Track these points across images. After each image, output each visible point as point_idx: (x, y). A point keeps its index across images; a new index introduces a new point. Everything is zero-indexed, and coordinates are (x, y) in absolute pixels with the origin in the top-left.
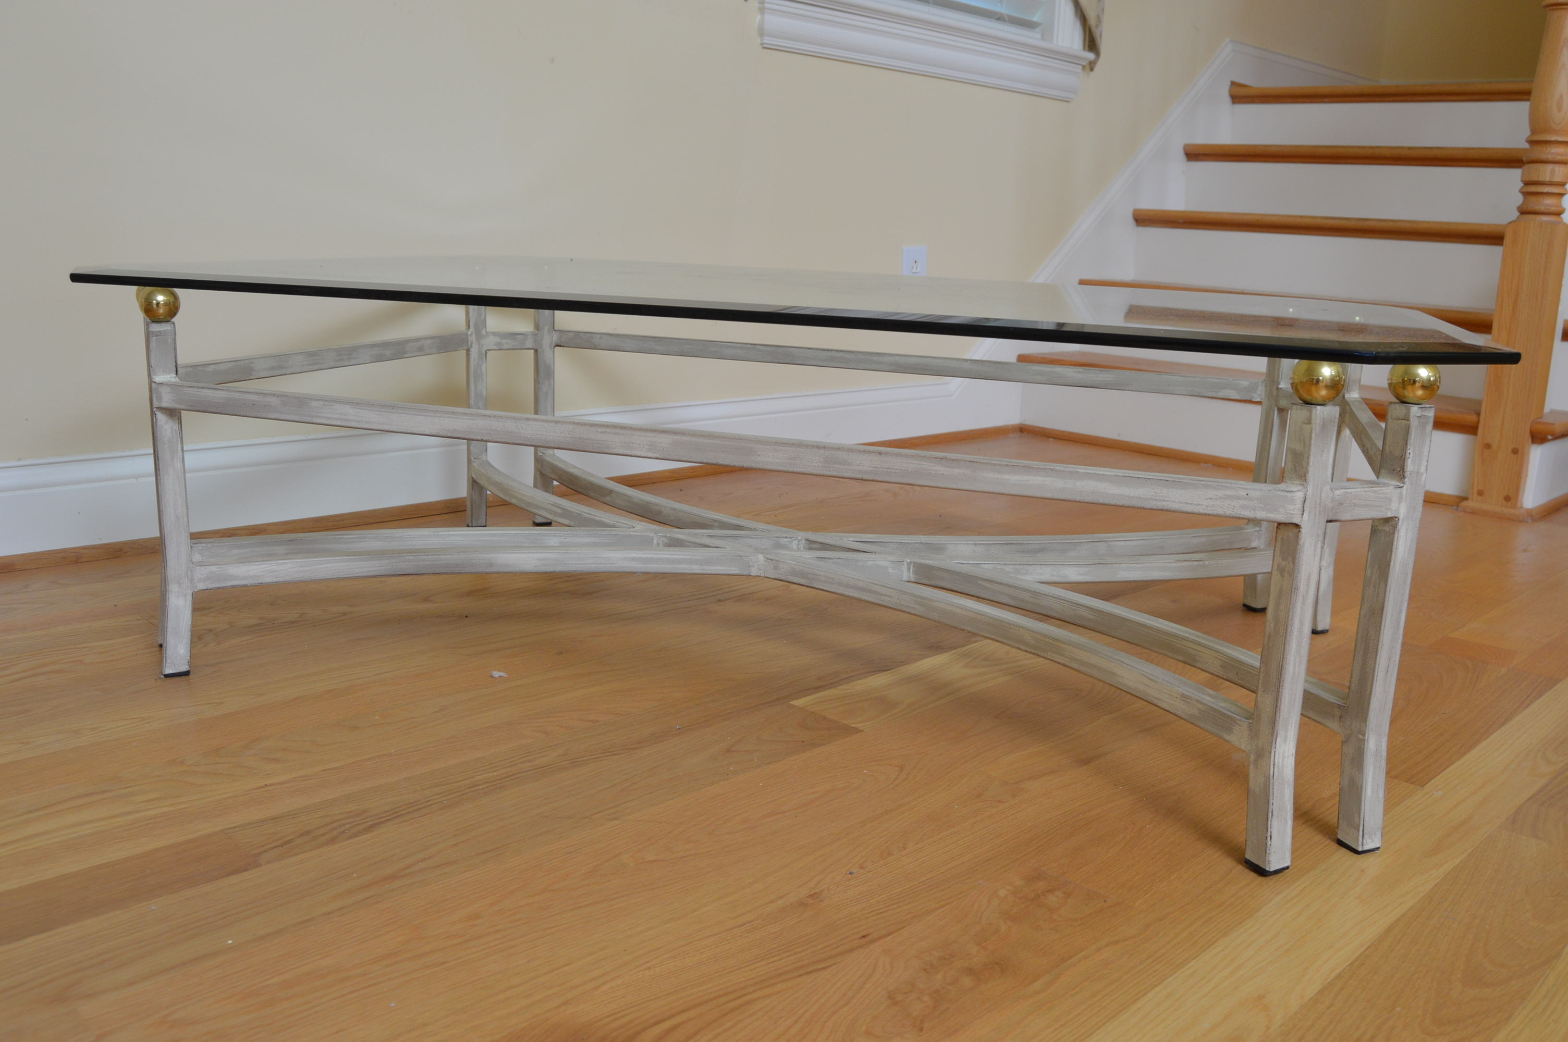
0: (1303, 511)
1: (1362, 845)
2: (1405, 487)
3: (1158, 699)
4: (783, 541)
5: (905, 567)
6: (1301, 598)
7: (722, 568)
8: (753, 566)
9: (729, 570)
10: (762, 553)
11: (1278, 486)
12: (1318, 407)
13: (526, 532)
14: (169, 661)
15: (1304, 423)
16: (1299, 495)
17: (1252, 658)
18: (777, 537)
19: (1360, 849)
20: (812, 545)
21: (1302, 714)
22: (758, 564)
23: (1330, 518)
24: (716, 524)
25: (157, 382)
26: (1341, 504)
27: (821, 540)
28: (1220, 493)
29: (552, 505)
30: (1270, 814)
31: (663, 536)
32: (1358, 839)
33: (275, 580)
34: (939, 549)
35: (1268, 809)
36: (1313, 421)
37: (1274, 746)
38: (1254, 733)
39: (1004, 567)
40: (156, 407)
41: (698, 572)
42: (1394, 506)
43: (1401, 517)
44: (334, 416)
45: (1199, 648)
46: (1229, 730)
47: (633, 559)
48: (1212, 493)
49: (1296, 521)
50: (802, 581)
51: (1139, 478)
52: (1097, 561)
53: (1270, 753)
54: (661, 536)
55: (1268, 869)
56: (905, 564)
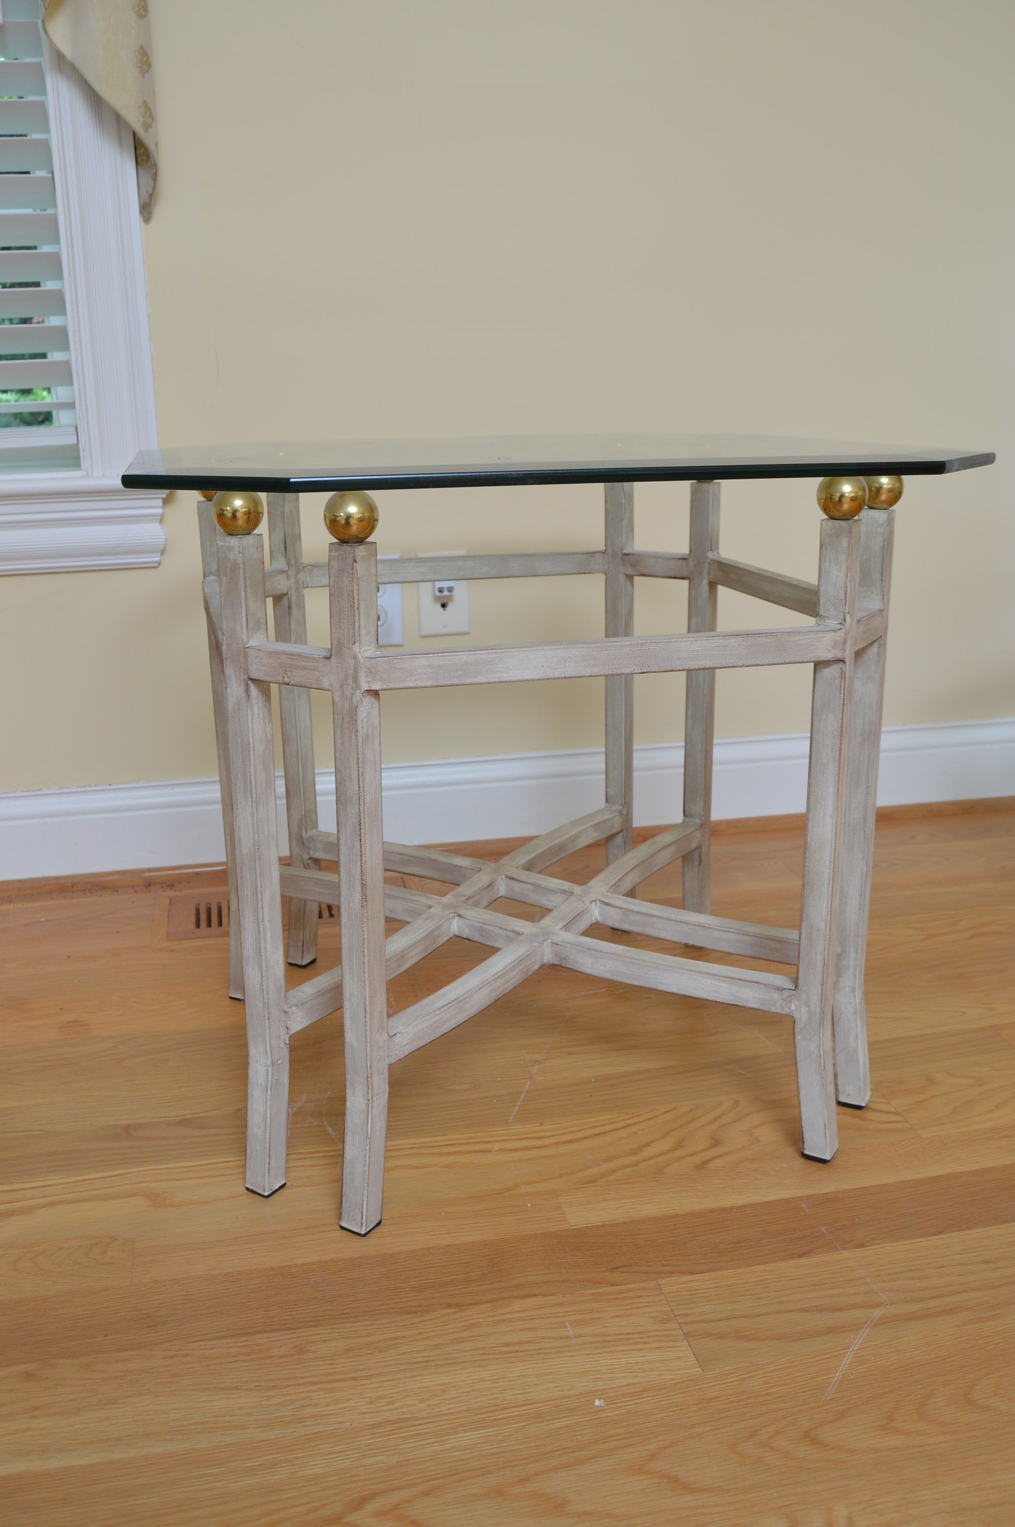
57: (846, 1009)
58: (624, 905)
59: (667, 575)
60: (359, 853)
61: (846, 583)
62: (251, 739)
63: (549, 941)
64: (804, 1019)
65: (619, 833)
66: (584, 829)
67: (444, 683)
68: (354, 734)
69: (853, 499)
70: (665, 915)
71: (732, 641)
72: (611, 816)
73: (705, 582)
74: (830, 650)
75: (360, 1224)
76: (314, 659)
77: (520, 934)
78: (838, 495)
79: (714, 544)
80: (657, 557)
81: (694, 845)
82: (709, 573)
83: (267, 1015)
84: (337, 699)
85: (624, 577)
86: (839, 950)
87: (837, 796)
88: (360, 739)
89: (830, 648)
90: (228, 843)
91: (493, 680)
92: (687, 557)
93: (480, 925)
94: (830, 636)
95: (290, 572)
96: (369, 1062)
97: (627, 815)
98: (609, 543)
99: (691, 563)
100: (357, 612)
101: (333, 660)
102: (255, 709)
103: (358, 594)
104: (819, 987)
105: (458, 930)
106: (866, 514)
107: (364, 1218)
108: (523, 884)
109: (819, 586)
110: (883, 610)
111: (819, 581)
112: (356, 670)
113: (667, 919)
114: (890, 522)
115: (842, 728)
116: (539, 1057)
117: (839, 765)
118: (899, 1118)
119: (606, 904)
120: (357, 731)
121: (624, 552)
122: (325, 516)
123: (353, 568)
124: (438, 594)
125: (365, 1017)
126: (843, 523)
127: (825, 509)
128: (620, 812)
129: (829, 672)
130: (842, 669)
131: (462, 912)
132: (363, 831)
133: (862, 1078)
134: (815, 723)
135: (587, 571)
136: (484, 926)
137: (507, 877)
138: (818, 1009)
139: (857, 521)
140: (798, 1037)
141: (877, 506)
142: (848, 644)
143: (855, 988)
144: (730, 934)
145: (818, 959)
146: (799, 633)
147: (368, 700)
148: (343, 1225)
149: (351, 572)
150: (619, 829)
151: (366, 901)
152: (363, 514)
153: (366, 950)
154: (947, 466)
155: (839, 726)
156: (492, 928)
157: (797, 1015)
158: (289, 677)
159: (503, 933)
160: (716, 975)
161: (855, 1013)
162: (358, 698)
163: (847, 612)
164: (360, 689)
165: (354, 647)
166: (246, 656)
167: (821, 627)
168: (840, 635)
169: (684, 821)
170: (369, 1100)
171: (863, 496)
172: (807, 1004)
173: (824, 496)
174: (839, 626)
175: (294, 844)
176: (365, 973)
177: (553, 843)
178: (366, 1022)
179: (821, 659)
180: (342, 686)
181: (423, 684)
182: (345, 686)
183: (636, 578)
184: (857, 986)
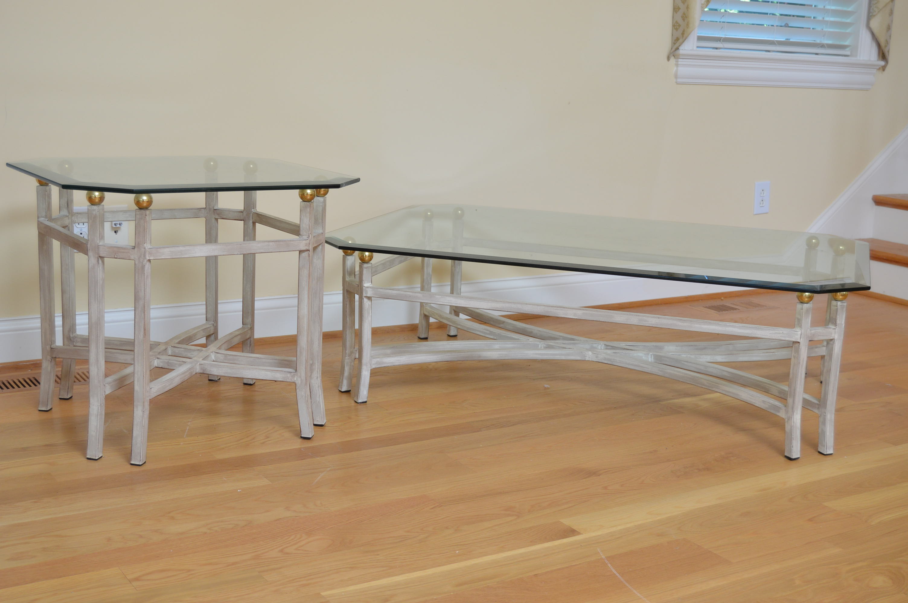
0: (801, 338)
1: (826, 452)
2: (837, 329)
3: (754, 403)
4: (595, 345)
5: (650, 356)
6: (801, 366)
7: (574, 357)
8: (587, 356)
9: (577, 358)
10: (590, 351)
11: (793, 329)
12: (805, 304)
13: (485, 342)
14: (360, 397)
15: (801, 309)
16: (800, 333)
17: (786, 388)
18: (592, 344)
19: (825, 453)
20: (607, 347)
21: (802, 407)
22: (590, 356)
23: (810, 340)
24: (561, 338)
25: (365, 286)
26: (814, 335)
27: (611, 345)
28: (774, 332)
29: (484, 329)
30: (792, 439)
31: (543, 344)
32: (824, 450)
33: (399, 364)
34: (661, 348)
35: (792, 437)
36: (803, 309)
37: (793, 415)
38: (787, 412)
39: (691, 356)
40: (364, 296)
41: (564, 359)
42: (833, 335)
43: (836, 339)
44: (445, 301)
45: (770, 386)
46: (779, 412)
47: (537, 354)
48: (771, 332)
49: (798, 341)
50: (609, 362)
51: (747, 327)
52: (729, 353)
53: (792, 418)
54: (542, 344)
55: (792, 458)
56: (650, 355)
57: (315, 385)
58: (225, 353)
59: (234, 219)
60: (143, 317)
61: (309, 223)
62: (99, 279)
63: (199, 363)
64: (299, 383)
65: (212, 334)
66: (199, 331)
67: (174, 257)
68: (143, 275)
69: (311, 195)
70: (242, 355)
71: (271, 243)
72: (209, 326)
73: (251, 222)
74: (304, 247)
75: (139, 460)
76: (128, 249)
77: (186, 362)
78: (306, 194)
79: (254, 206)
80: (229, 211)
81: (248, 337)
82: (253, 218)
83: (99, 385)
84: (137, 263)
85: (214, 219)
86: (311, 362)
87: (308, 298)
88: (145, 276)
89: (304, 246)
90: (43, 336)
91: (190, 256)
92: (243, 211)
93: (168, 361)
94: (304, 242)
95: (70, 216)
96: (144, 396)
97: (216, 326)
98: (207, 204)
99: (245, 214)
100: (146, 233)
101: (136, 249)
102: (100, 267)
104: (305, 370)
105: (157, 365)
106: (316, 199)
107: (141, 458)
108: (180, 349)
109: (300, 224)
110: (323, 233)
111: (300, 223)
112: (145, 252)
113: (243, 356)
114: (325, 201)
115: (309, 274)
116: (190, 420)
117: (309, 287)
118: (337, 428)
119: (218, 353)
120: (144, 274)
121: (214, 208)
122: (135, 200)
123: (145, 218)
124: (114, 226)
125: (143, 379)
126: (308, 203)
127: (302, 198)
128: (213, 325)
129: (304, 254)
130: (309, 253)
131: (159, 357)
132: (145, 309)
133: (322, 413)
134: (300, 272)
135: (198, 217)
136: (169, 361)
137: (172, 346)
138: (304, 379)
139: (312, 202)
140: (298, 390)
141: (320, 196)
142: (311, 244)
143: (318, 377)
144: (269, 360)
145: (304, 359)
146: (294, 240)
147: (148, 263)
148: (132, 462)
150: (213, 333)
151: (145, 335)
152: (148, 199)
153: (145, 353)
154: (341, 185)
155: (308, 273)
156: (173, 362)
157: (297, 382)
158: (117, 256)
159: (178, 363)
160: (266, 370)
161: (318, 387)
162: (145, 262)
163: (310, 233)
164: (146, 259)
165: (145, 245)
166: (98, 248)
167: (301, 239)
168: (308, 241)
169: (243, 327)
170: (144, 411)
171: (314, 194)
172: (300, 377)
173: (301, 194)
174: (307, 238)
175: (65, 340)
176: (144, 362)
177: (187, 336)
178: (144, 381)
179: (302, 250)
180: (139, 258)
181: (168, 258)
182: (140, 258)
183: (219, 220)
184: (319, 376)
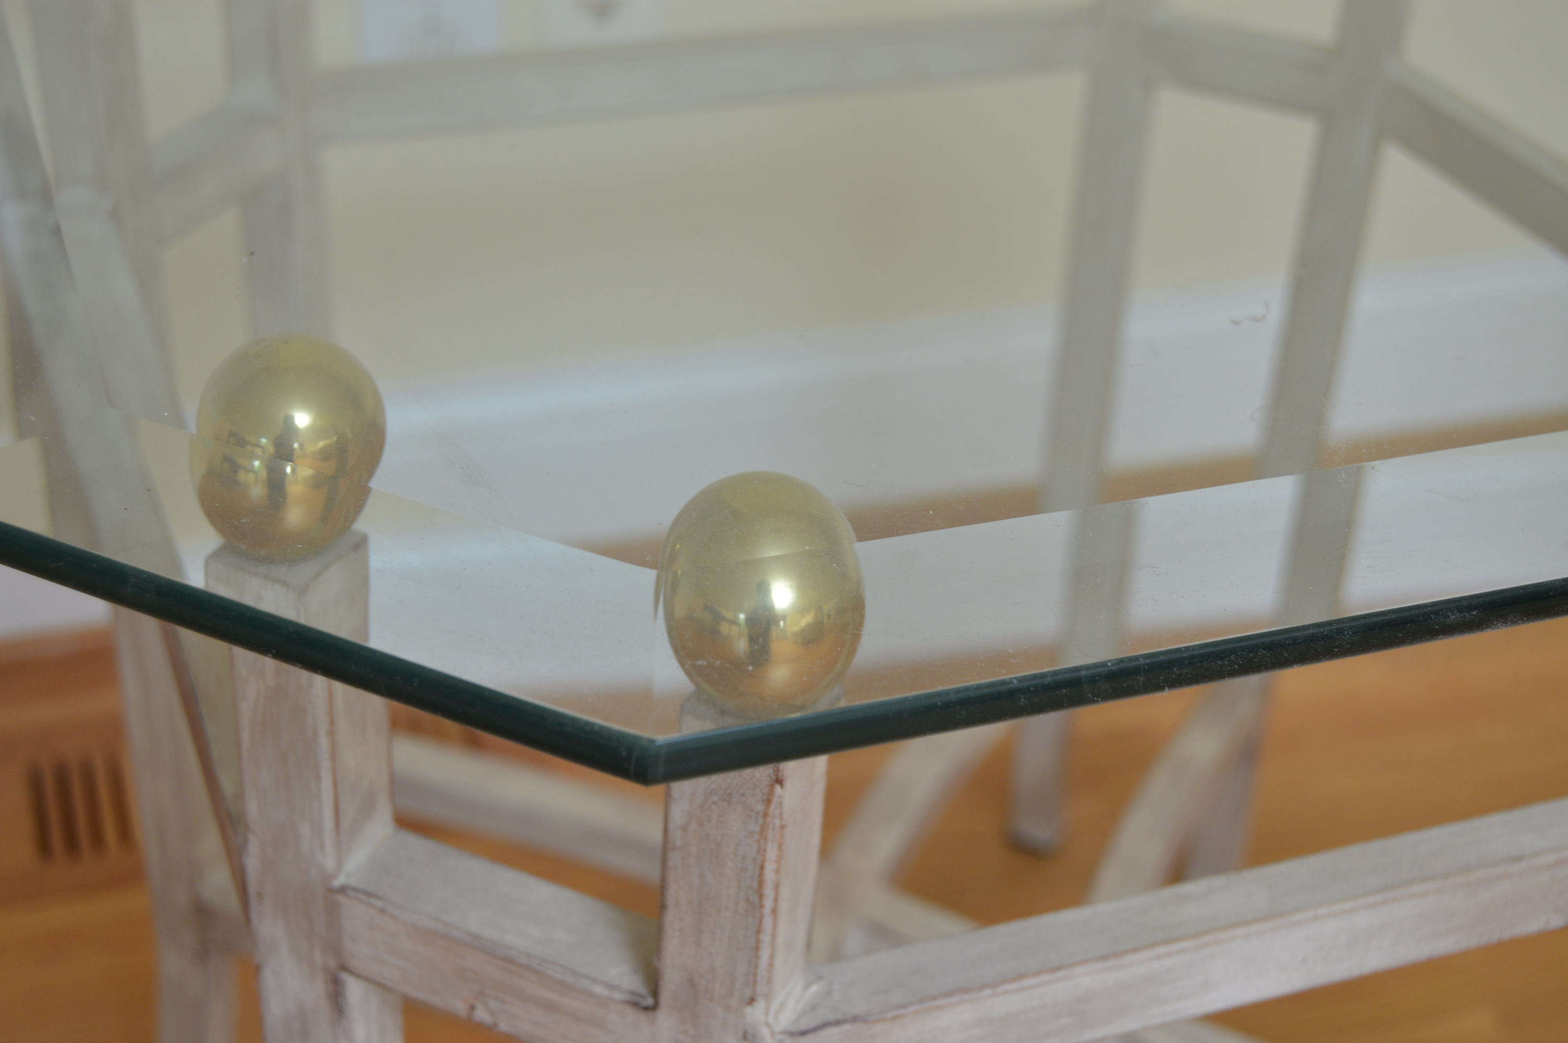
100: (768, 923)
103: (777, 872)
123: (768, 802)
149: (760, 808)
165: (748, 1010)
166: (332, 910)
